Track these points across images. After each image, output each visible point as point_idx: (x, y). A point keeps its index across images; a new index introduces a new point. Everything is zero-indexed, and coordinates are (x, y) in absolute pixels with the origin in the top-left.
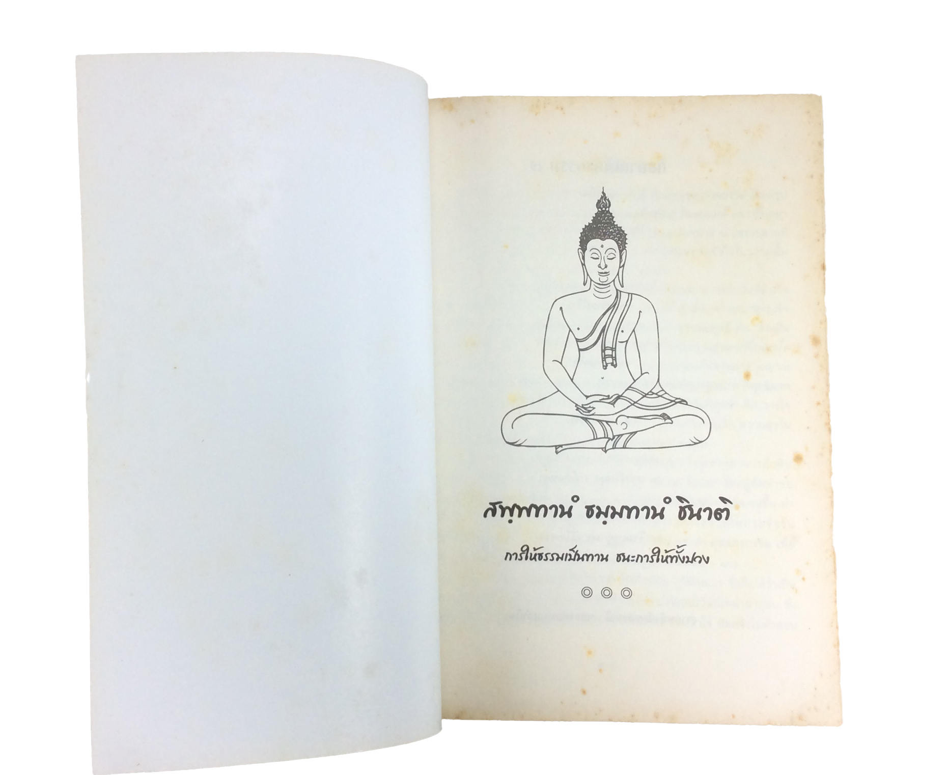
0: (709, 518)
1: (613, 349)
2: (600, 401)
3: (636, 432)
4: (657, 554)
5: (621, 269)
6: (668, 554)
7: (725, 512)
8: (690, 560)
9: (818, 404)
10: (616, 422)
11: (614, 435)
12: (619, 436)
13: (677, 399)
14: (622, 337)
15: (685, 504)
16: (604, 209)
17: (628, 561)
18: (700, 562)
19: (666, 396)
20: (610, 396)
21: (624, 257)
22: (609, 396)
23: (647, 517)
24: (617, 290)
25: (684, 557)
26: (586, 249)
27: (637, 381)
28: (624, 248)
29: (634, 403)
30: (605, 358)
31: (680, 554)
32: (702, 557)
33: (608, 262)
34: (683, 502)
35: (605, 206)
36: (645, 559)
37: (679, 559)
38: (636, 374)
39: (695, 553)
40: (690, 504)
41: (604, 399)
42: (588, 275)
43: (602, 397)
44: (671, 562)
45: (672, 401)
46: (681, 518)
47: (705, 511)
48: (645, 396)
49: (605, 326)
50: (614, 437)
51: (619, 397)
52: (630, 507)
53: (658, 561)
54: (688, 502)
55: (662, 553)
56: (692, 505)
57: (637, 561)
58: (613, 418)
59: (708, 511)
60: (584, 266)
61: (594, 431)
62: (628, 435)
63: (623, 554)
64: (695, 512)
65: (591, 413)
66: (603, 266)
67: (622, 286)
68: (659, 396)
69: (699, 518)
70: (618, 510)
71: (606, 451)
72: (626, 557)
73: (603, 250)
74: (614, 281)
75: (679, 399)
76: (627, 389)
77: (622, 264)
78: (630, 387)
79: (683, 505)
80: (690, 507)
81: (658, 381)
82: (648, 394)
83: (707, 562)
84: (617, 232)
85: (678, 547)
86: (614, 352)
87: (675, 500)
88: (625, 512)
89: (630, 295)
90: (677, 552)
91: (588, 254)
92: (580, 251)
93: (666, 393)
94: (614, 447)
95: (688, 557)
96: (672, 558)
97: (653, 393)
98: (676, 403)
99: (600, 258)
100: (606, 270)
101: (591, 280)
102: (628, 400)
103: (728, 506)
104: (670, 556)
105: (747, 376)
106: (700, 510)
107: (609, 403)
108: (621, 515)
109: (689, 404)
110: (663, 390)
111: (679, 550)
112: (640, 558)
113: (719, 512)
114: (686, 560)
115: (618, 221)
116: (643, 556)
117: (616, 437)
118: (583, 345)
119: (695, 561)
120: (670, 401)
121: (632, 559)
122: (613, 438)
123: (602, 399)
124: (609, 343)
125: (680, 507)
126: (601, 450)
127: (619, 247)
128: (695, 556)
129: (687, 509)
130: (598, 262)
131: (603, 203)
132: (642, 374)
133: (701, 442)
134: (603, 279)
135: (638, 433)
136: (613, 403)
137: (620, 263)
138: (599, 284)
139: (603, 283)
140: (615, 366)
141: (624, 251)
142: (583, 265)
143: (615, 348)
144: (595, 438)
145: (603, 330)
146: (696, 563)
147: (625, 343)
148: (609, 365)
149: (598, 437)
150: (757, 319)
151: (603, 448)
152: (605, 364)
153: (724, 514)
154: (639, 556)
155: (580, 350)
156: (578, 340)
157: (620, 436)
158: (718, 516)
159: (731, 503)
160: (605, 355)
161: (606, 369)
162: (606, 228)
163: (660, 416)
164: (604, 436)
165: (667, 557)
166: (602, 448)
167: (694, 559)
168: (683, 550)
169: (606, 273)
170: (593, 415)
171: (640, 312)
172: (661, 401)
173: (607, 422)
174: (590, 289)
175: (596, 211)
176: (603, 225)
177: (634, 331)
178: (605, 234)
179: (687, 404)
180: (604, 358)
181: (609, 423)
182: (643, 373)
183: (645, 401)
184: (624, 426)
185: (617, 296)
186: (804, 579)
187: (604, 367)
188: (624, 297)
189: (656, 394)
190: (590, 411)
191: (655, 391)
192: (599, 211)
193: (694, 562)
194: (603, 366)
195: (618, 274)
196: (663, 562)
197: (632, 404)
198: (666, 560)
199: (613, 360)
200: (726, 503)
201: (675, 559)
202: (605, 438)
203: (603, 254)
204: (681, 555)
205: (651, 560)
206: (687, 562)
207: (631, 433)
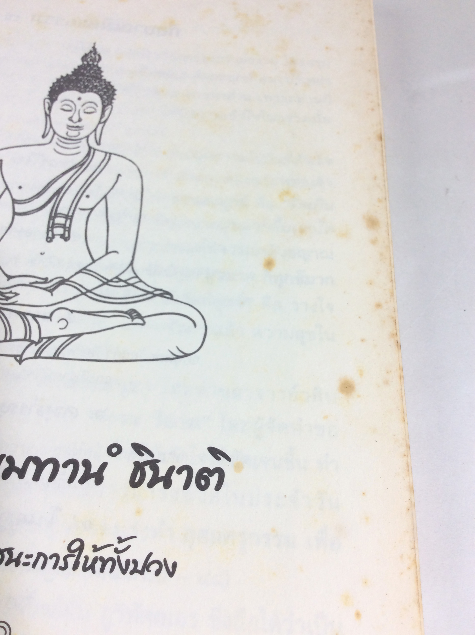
0: (186, 486)
1: (69, 217)
2: (30, 285)
3: (80, 335)
4: (76, 554)
5: (100, 126)
6: (99, 554)
7: (216, 475)
8: (140, 568)
9: (379, 306)
10: (50, 318)
11: (43, 336)
12: (49, 338)
13: (156, 290)
14: (85, 203)
15: (147, 457)
16: (91, 63)
17: (17, 565)
18: (158, 573)
19: (140, 285)
20: (49, 279)
21: (107, 113)
22: (46, 279)
23: (71, 480)
24: (90, 148)
25: (128, 562)
26: (56, 99)
27: (97, 262)
28: (110, 103)
29: (86, 292)
30: (53, 227)
31: (121, 555)
32: (162, 561)
33: (83, 115)
34: (142, 455)
35: (94, 60)
36: (51, 563)
37: (117, 566)
38: (98, 251)
39: (150, 554)
40: (155, 458)
41: (37, 282)
42: (51, 126)
43: (34, 280)
44: (102, 570)
45: (148, 292)
46: (134, 484)
47: (179, 472)
48: (106, 282)
49: (62, 188)
50: (41, 339)
51: (63, 282)
52: (43, 460)
53: (75, 567)
54: (152, 455)
55: (88, 551)
56: (159, 461)
57: (34, 566)
58: (46, 312)
59: (185, 473)
60: (48, 118)
61: (8, 328)
62: (67, 338)
63: (10, 551)
64: (162, 473)
65: (10, 301)
66: (75, 118)
67: (99, 144)
68: (129, 285)
69: (168, 484)
70: (19, 464)
71: (20, 362)
72: (15, 556)
73: (79, 104)
74: (88, 137)
75: (161, 290)
76: (80, 271)
77: (103, 120)
78: (85, 268)
79: (141, 459)
80: (154, 464)
81: (131, 264)
82: (111, 281)
83: (171, 574)
84: (103, 86)
85: (120, 540)
86: (68, 221)
87: (128, 450)
88: (32, 467)
89: (108, 155)
90: (116, 550)
91: (57, 105)
92: (47, 101)
93: (141, 281)
94: (37, 356)
95: (135, 562)
96: (104, 562)
97: (121, 280)
98: (155, 295)
99: (73, 111)
100: (79, 124)
101: (55, 133)
102: (77, 286)
103: (222, 463)
104: (102, 559)
105: (269, 264)
106: (172, 469)
107: (45, 289)
108: (22, 473)
109: (175, 297)
110: (137, 277)
111: (121, 547)
112: (42, 559)
113: (205, 474)
114: (132, 566)
115: (107, 76)
116: (48, 556)
117: (45, 340)
118: (19, 208)
119: (149, 571)
120: (143, 293)
121: (27, 560)
122: (39, 342)
123: (34, 283)
124: (63, 208)
125: (136, 464)
126: (13, 358)
127: (103, 102)
128: (150, 561)
129: (147, 468)
130: (69, 114)
131: (91, 56)
132: (107, 253)
133: (186, 355)
134: (73, 133)
135: (85, 336)
136: (51, 290)
137: (101, 118)
138: (65, 139)
139: (73, 138)
140: (66, 239)
141: (110, 107)
142: (48, 116)
143: (72, 216)
144: (8, 338)
145: (58, 192)
146: (149, 575)
147: (88, 212)
148: (57, 238)
149: (13, 338)
150: (287, 193)
151: (18, 356)
152: (50, 235)
153: (214, 479)
154: (40, 554)
155: (15, 214)
156: (14, 201)
157: (51, 339)
158: (203, 483)
159: (228, 459)
160: (53, 223)
161: (51, 241)
162: (89, 81)
163: (126, 313)
164: (23, 337)
165: (95, 560)
166: (15, 356)
167: (146, 567)
168: (129, 547)
169: (77, 127)
170: (13, 304)
171: (119, 175)
172: (131, 292)
173: (34, 316)
174: (50, 142)
175: (80, 63)
176: (86, 78)
177: (105, 197)
178: (86, 87)
179: (172, 298)
180: (51, 227)
181: (38, 319)
182: (110, 250)
183: (105, 291)
184: (63, 323)
185: (88, 154)
186: (358, 615)
187: (49, 240)
188: (98, 157)
189: (125, 281)
190: (8, 298)
191: (123, 277)
192: (83, 64)
193: (146, 571)
194: (48, 237)
195: (95, 130)
196: (85, 569)
197: (83, 294)
198: (92, 567)
199: (65, 231)
200: (219, 459)
201: (109, 564)
202: (24, 340)
203: (78, 107)
204: (124, 557)
205: (63, 565)
206: (132, 573)
207: (72, 336)
